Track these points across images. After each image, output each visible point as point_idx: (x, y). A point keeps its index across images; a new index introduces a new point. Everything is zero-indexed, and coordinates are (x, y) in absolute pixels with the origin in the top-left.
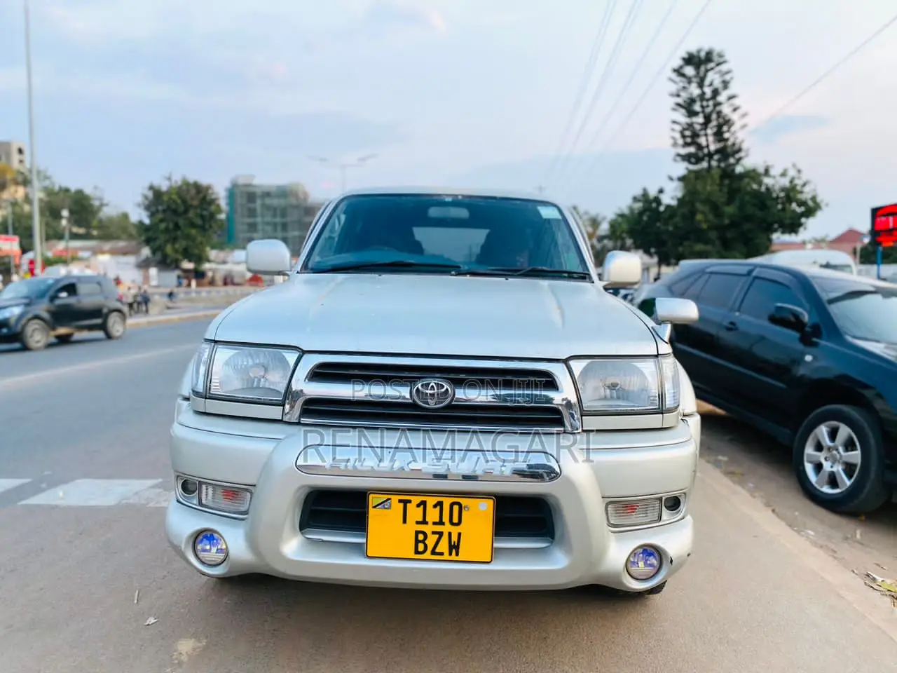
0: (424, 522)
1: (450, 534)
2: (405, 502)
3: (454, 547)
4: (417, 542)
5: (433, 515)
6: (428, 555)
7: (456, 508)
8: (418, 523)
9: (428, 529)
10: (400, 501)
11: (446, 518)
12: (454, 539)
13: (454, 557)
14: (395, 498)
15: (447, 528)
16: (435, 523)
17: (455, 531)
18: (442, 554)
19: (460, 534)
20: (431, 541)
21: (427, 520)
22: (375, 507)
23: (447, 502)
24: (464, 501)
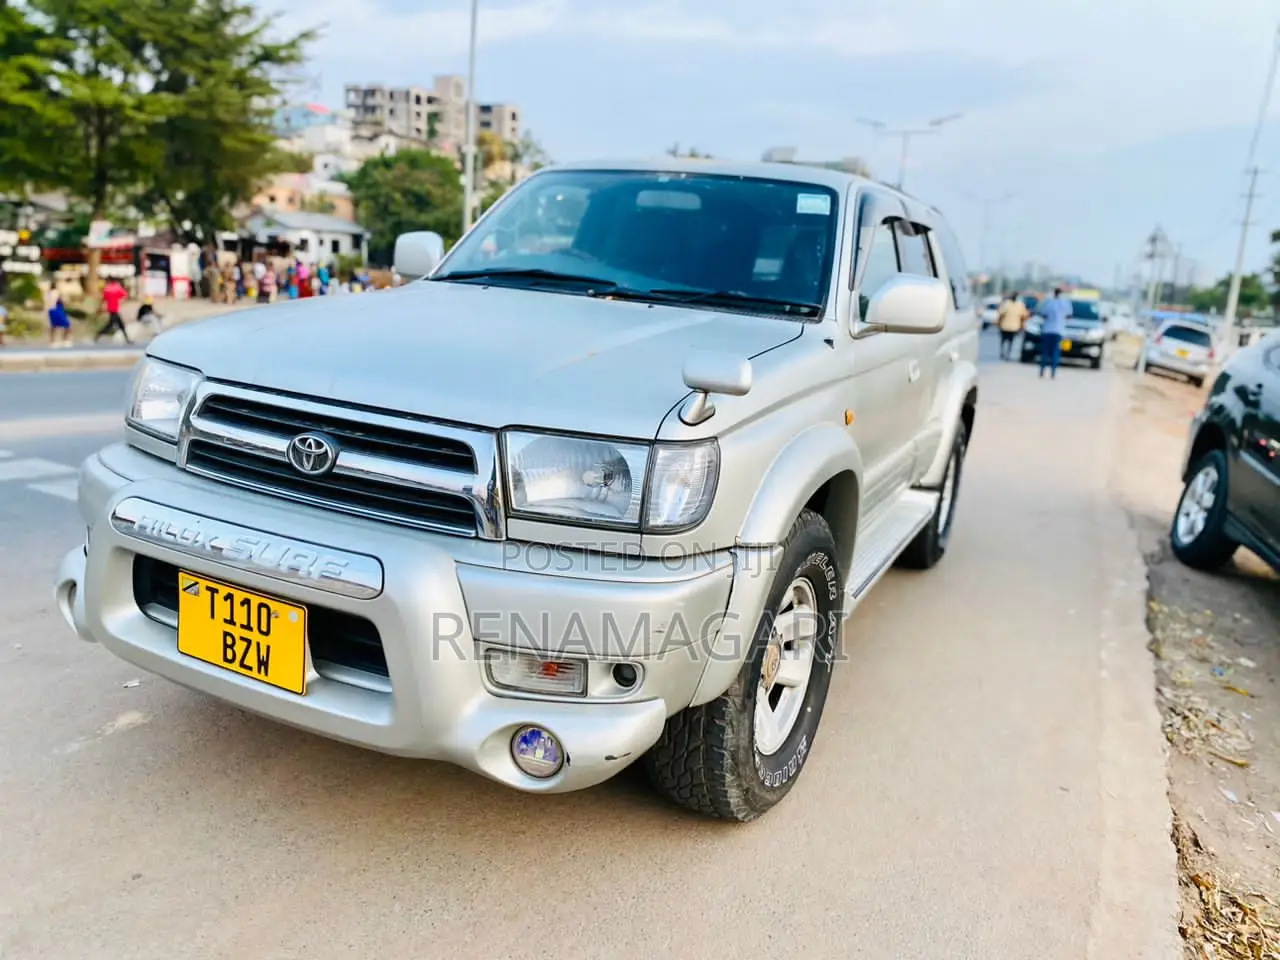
0: (231, 622)
1: (258, 644)
2: (214, 591)
3: (263, 664)
4: (226, 646)
5: (240, 615)
6: (235, 666)
7: (264, 611)
8: (226, 621)
9: (237, 632)
10: (208, 588)
11: (254, 624)
12: (263, 653)
13: (262, 676)
14: (203, 584)
15: (255, 636)
16: (242, 626)
17: (264, 641)
18: (250, 669)
19: (268, 648)
20: (240, 647)
21: (235, 620)
22: (185, 590)
23: (255, 600)
24: (274, 605)
